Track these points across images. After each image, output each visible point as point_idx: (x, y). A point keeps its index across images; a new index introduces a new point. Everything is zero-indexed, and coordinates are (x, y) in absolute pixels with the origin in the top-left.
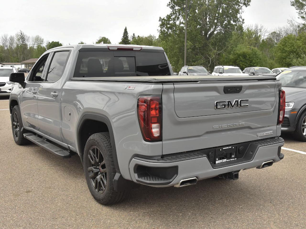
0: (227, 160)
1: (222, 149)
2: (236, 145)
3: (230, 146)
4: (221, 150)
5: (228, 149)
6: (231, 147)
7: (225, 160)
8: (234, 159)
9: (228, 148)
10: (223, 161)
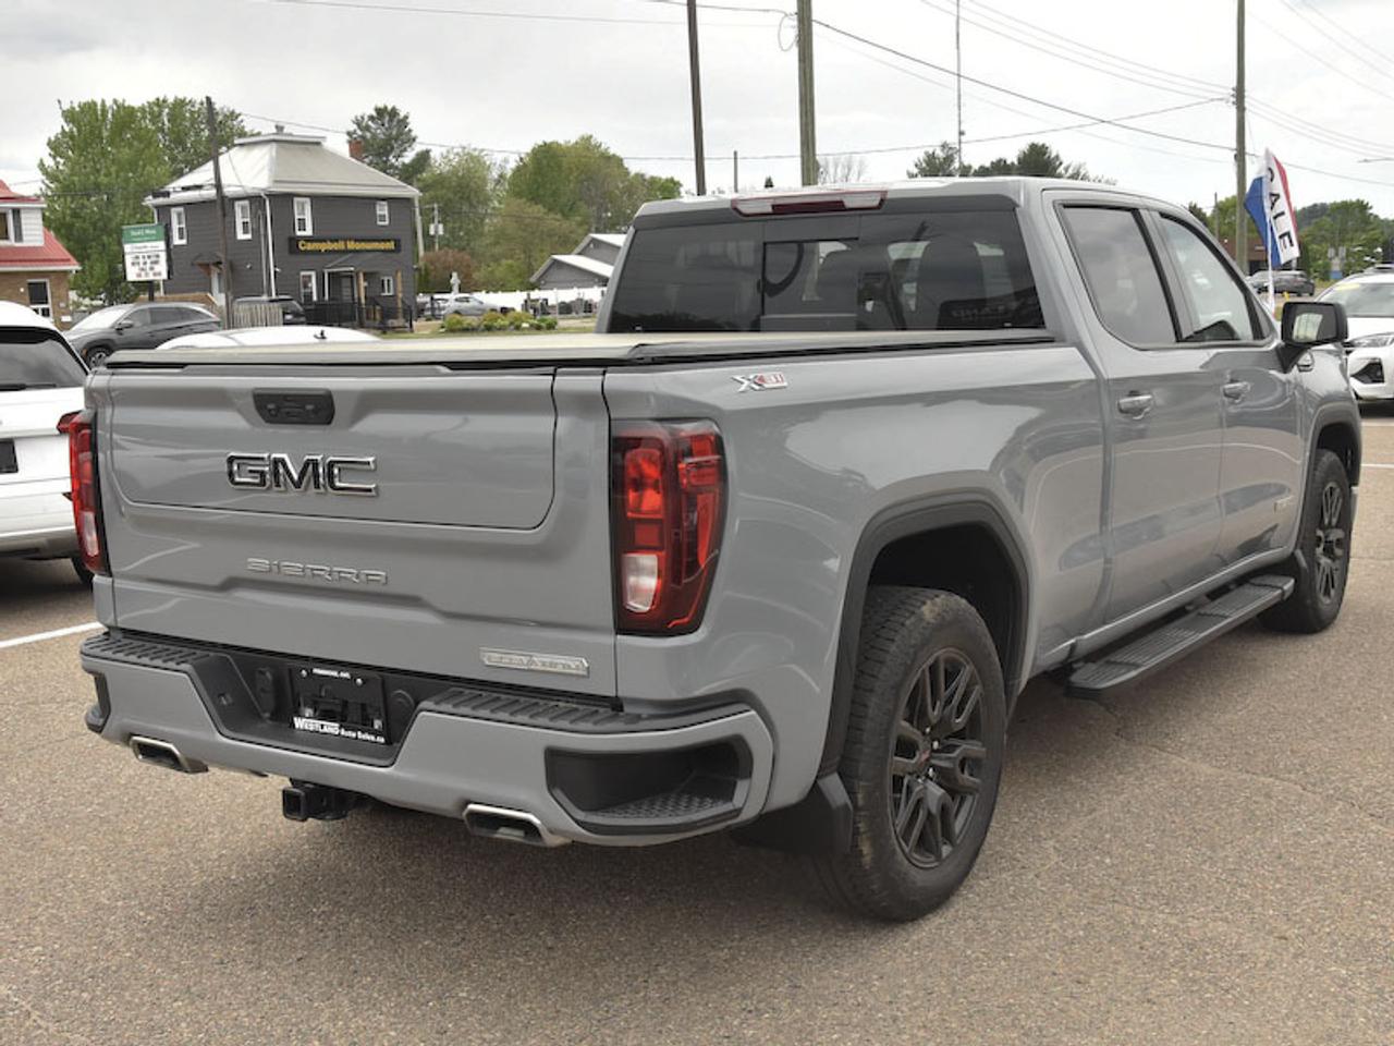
0: (343, 732)
1: (310, 673)
2: (374, 674)
3: (345, 672)
4: (304, 672)
5: (332, 677)
6: (346, 675)
7: (332, 728)
8: (372, 738)
9: (335, 674)
10: (325, 730)
